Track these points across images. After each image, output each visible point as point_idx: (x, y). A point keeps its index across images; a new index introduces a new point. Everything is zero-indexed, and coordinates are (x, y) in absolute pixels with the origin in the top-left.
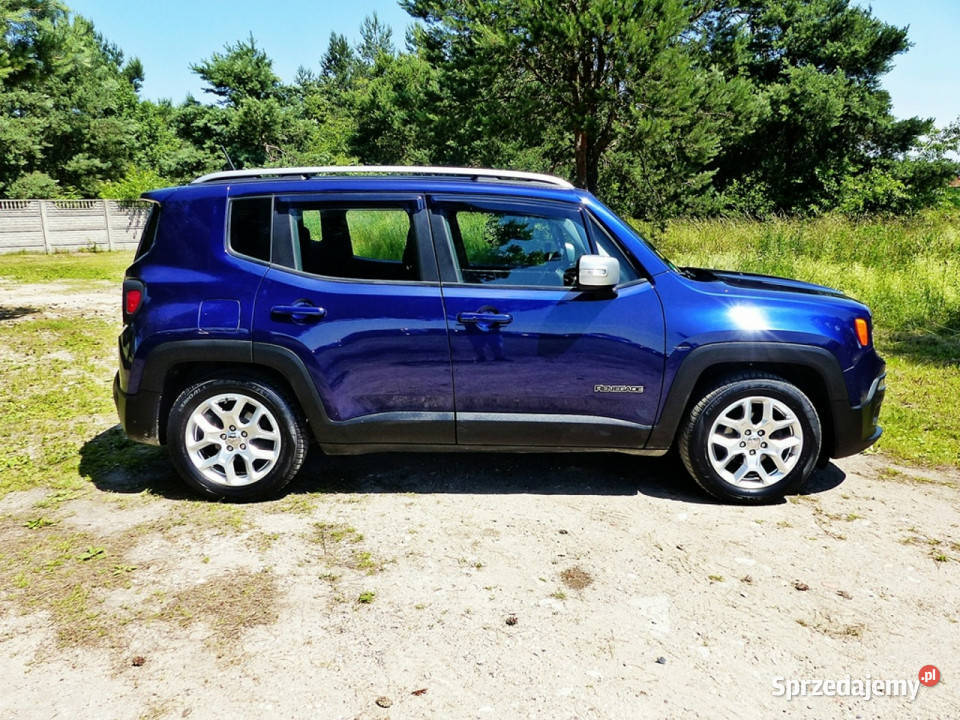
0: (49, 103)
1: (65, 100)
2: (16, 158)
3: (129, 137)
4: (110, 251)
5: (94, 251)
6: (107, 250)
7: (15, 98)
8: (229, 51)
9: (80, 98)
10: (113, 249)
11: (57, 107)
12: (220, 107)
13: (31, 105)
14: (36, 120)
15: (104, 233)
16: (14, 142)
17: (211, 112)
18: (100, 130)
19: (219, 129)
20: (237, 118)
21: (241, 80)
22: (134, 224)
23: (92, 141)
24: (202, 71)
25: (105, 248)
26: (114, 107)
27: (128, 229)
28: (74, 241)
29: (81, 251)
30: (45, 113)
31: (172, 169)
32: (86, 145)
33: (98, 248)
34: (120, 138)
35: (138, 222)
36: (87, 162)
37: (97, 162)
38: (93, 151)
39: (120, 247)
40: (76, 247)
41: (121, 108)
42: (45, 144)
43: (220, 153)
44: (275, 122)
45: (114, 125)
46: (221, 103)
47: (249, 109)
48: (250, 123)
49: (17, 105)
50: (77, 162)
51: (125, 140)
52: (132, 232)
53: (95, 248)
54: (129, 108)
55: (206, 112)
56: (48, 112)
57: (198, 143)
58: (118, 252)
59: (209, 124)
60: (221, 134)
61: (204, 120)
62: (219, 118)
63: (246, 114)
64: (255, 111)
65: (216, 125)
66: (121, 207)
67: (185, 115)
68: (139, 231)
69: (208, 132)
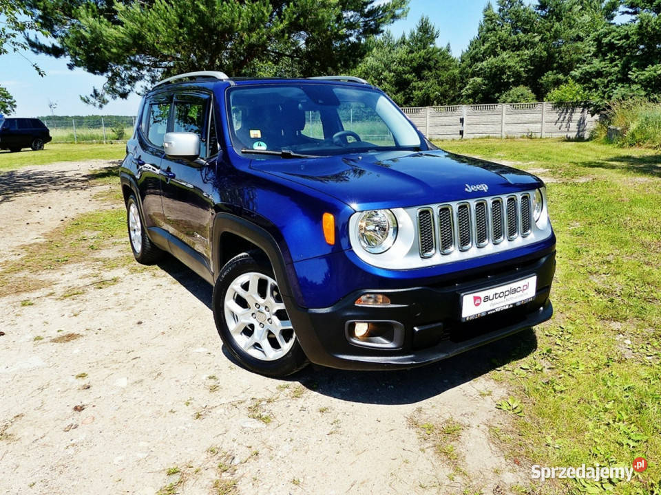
0: (537, 39)
1: (547, 35)
2: (508, 77)
4: (541, 138)
5: (530, 137)
6: (539, 137)
7: (516, 39)
9: (555, 31)
10: (543, 137)
11: (542, 40)
13: (526, 41)
14: (527, 52)
15: (539, 125)
16: (509, 67)
22: (561, 119)
23: (560, 61)
25: (539, 135)
26: (583, 34)
27: (556, 123)
28: (520, 130)
29: (522, 137)
30: (533, 45)
32: (555, 65)
33: (533, 135)
35: (565, 117)
37: (560, 76)
39: (548, 135)
40: (520, 135)
41: (588, 35)
42: (529, 67)
45: (578, 48)
49: (517, 43)
52: (559, 125)
53: (531, 136)
56: (535, 45)
58: (547, 138)
59: (613, 40)
60: (621, 46)
61: (610, 38)
62: (622, 34)
63: (640, 27)
64: (647, 24)
65: (618, 40)
66: (555, 107)
67: (599, 35)
68: (564, 124)
69: (611, 46)
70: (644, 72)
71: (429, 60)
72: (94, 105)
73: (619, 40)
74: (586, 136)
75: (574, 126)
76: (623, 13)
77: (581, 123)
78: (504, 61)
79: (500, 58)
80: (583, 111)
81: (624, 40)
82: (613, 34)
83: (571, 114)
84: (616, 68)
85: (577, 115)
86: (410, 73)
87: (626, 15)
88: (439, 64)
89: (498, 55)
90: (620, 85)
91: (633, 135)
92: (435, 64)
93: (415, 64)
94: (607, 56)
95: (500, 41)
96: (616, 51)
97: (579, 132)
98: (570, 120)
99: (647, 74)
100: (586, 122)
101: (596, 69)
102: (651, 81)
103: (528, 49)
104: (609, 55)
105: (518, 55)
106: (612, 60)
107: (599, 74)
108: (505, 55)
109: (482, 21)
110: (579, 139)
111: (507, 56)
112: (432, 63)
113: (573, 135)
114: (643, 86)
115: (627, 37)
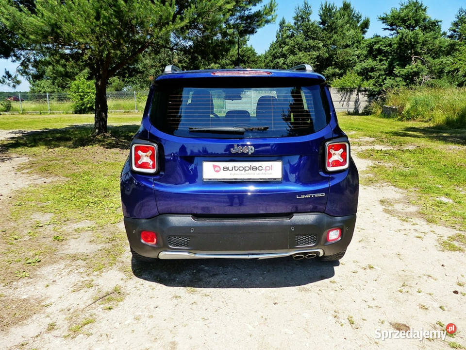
0: (321, 45)
1: (329, 42)
3: (353, 57)
7: (308, 44)
8: (402, 5)
9: (334, 40)
11: (324, 45)
12: (390, 37)
13: (314, 46)
14: (314, 53)
17: (383, 40)
18: (341, 55)
19: (386, 49)
20: (396, 42)
21: (404, 21)
22: (343, 100)
23: (336, 60)
24: (383, 19)
26: (349, 43)
27: (340, 102)
30: (319, 48)
31: (359, 72)
32: (333, 63)
34: (348, 58)
35: (345, 98)
36: (332, 70)
37: (337, 70)
38: (337, 65)
41: (353, 44)
42: (316, 63)
43: (384, 62)
44: (418, 43)
45: (347, 52)
46: (392, 35)
47: (402, 36)
48: (402, 44)
49: (308, 46)
50: (329, 70)
51: (351, 59)
52: (342, 103)
54: (357, 43)
55: (381, 41)
56: (320, 48)
57: (375, 57)
59: (381, 47)
60: (387, 52)
61: (379, 45)
62: (387, 43)
63: (401, 39)
64: (405, 37)
65: (384, 47)
66: (339, 91)
67: (370, 43)
68: (345, 103)
69: (380, 51)
70: (403, 69)
71: (243, 56)
72: (9, 85)
73: (386, 47)
74: (360, 111)
75: (352, 104)
76: (385, 29)
77: (357, 102)
78: (300, 58)
79: (298, 56)
80: (358, 94)
81: (389, 47)
82: (381, 43)
83: (350, 96)
84: (384, 66)
85: (353, 97)
86: (231, 65)
87: (387, 30)
88: (251, 59)
89: (296, 54)
90: (388, 78)
91: (408, 112)
92: (248, 59)
93: (234, 59)
94: (377, 57)
95: (297, 44)
96: (383, 54)
97: (355, 108)
98: (349, 100)
99: (405, 71)
100: (359, 101)
101: (371, 66)
102: (409, 76)
103: (315, 51)
104: (379, 57)
105: (309, 55)
106: (381, 60)
107: (373, 69)
108: (301, 54)
109: (279, 30)
110: (356, 113)
111: (302, 55)
112: (246, 59)
113: (352, 110)
114: (403, 78)
115: (390, 45)
